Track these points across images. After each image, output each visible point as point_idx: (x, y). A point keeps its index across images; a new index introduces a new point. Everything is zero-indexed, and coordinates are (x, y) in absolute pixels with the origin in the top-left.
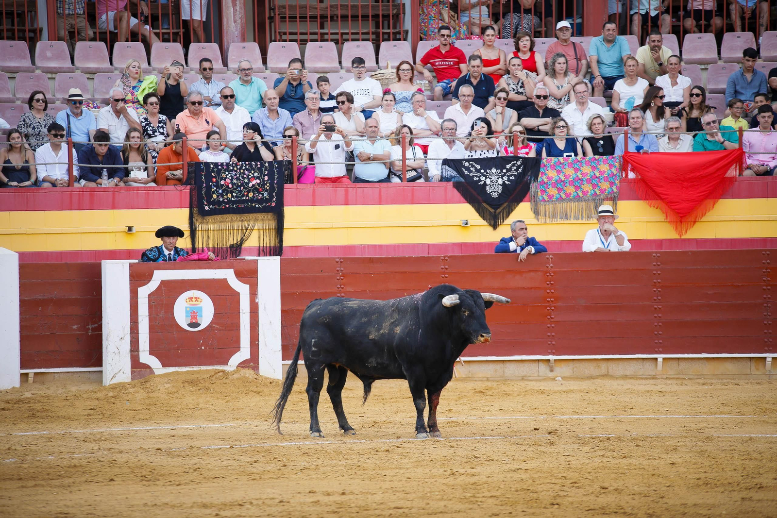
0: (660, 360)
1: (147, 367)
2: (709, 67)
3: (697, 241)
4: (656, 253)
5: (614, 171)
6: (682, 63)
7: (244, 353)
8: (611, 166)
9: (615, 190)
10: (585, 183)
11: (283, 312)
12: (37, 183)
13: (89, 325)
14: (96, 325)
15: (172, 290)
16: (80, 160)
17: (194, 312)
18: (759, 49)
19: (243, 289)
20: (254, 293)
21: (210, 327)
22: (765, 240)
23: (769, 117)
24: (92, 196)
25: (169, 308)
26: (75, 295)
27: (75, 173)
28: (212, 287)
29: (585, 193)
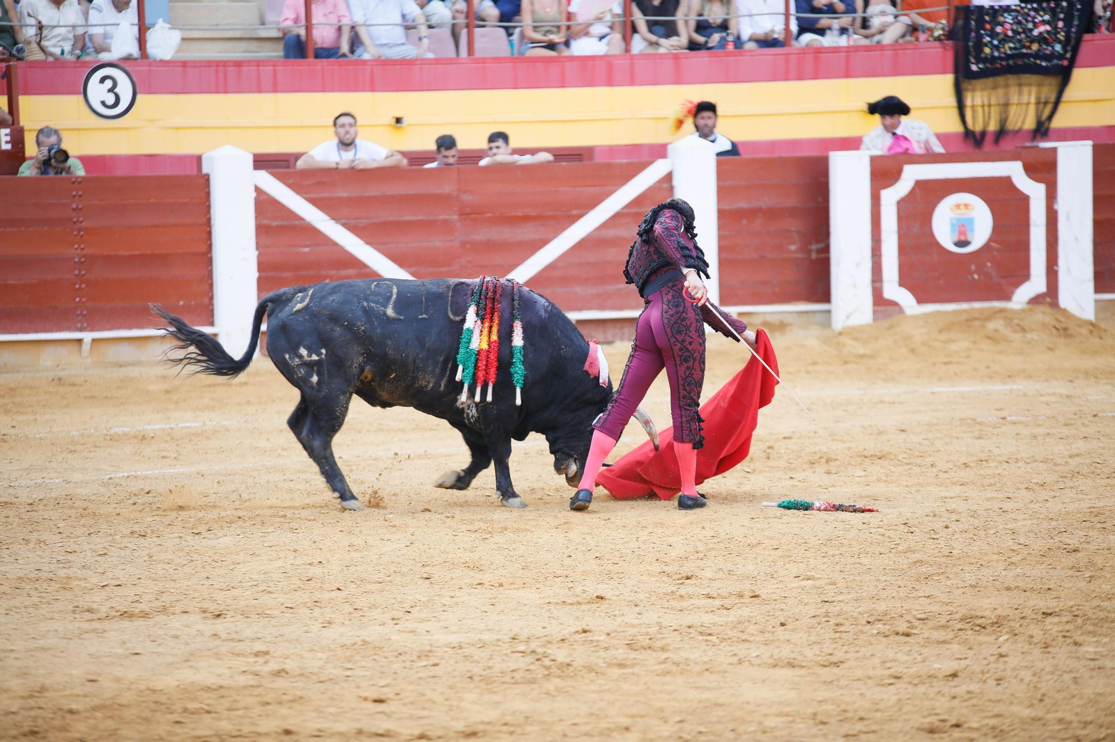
1: (894, 304)
7: (1036, 284)
11: (1097, 224)
12: (738, 42)
13: (810, 244)
14: (821, 245)
15: (930, 193)
16: (798, 9)
17: (963, 226)
19: (1035, 191)
20: (1051, 196)
21: (986, 247)
24: (816, 60)
25: (926, 218)
26: (791, 201)
27: (794, 27)
28: (989, 188)
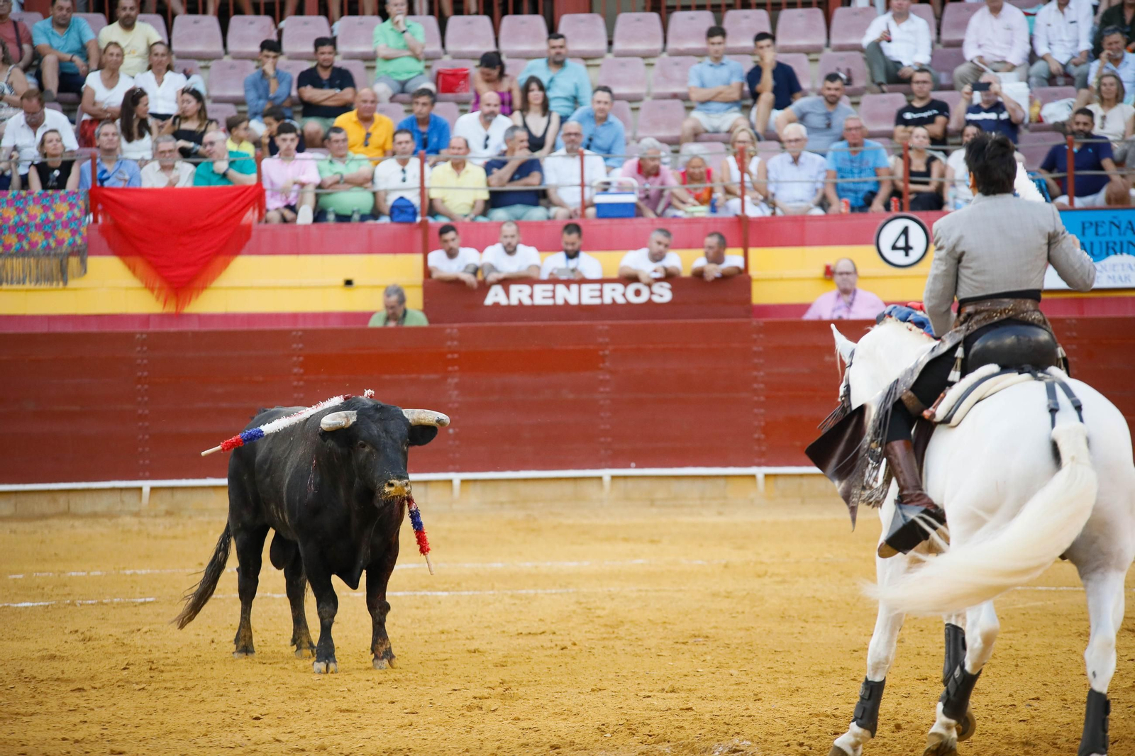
0: (146, 490)
2: (212, 64)
3: (201, 318)
4: (142, 334)
5: (77, 212)
6: (174, 58)
8: (72, 206)
9: (79, 240)
10: (33, 229)
18: (280, 42)
22: (295, 317)
23: (292, 140)
29: (33, 245)
